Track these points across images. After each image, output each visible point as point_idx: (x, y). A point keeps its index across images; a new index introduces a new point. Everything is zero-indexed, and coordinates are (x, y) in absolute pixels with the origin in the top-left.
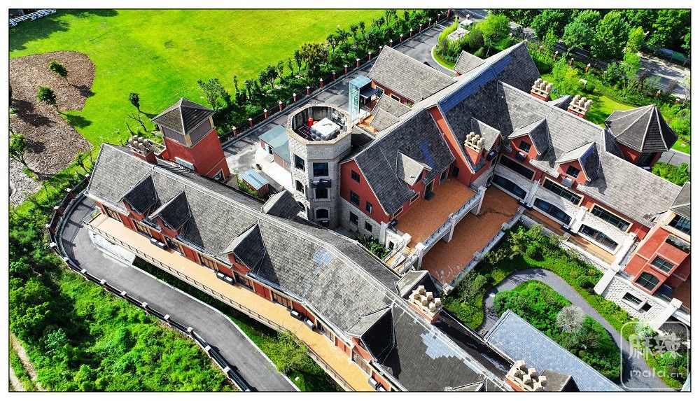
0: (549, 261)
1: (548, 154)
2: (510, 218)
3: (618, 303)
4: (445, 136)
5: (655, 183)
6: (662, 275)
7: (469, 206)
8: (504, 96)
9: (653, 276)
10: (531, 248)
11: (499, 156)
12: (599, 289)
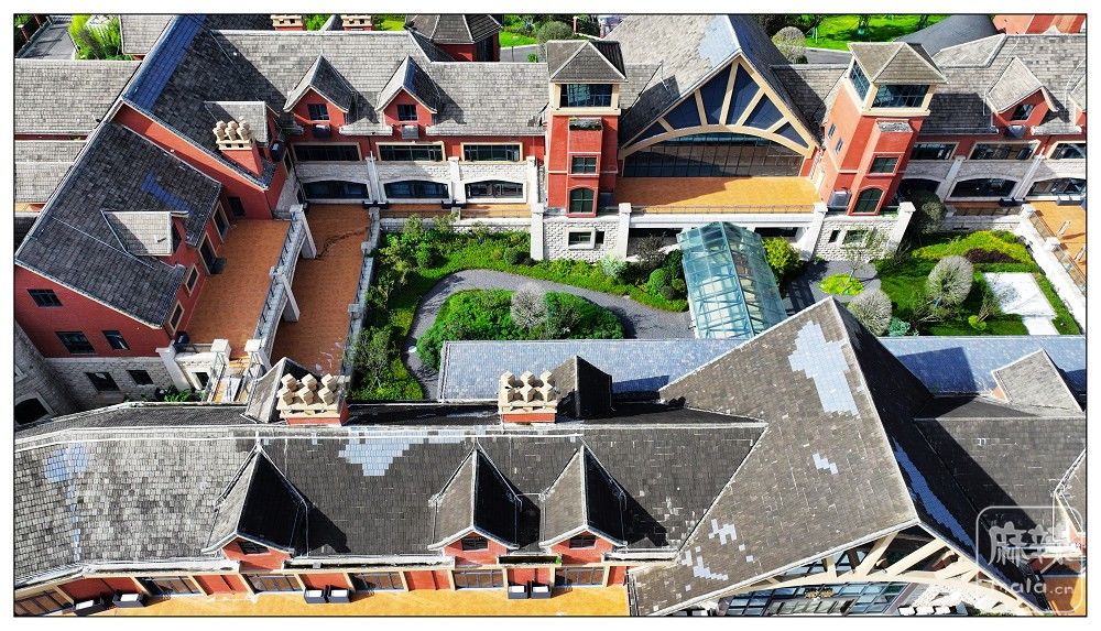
0: (455, 258)
1: (358, 107)
2: (366, 234)
3: (567, 256)
4: (177, 153)
5: (514, 73)
6: (590, 180)
7: (292, 244)
8: (237, 51)
9: (583, 189)
10: (421, 255)
11: (290, 150)
12: (536, 253)
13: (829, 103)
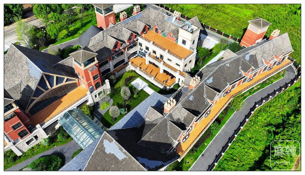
3: (30, 148)
12: (19, 154)
13: (74, 67)
